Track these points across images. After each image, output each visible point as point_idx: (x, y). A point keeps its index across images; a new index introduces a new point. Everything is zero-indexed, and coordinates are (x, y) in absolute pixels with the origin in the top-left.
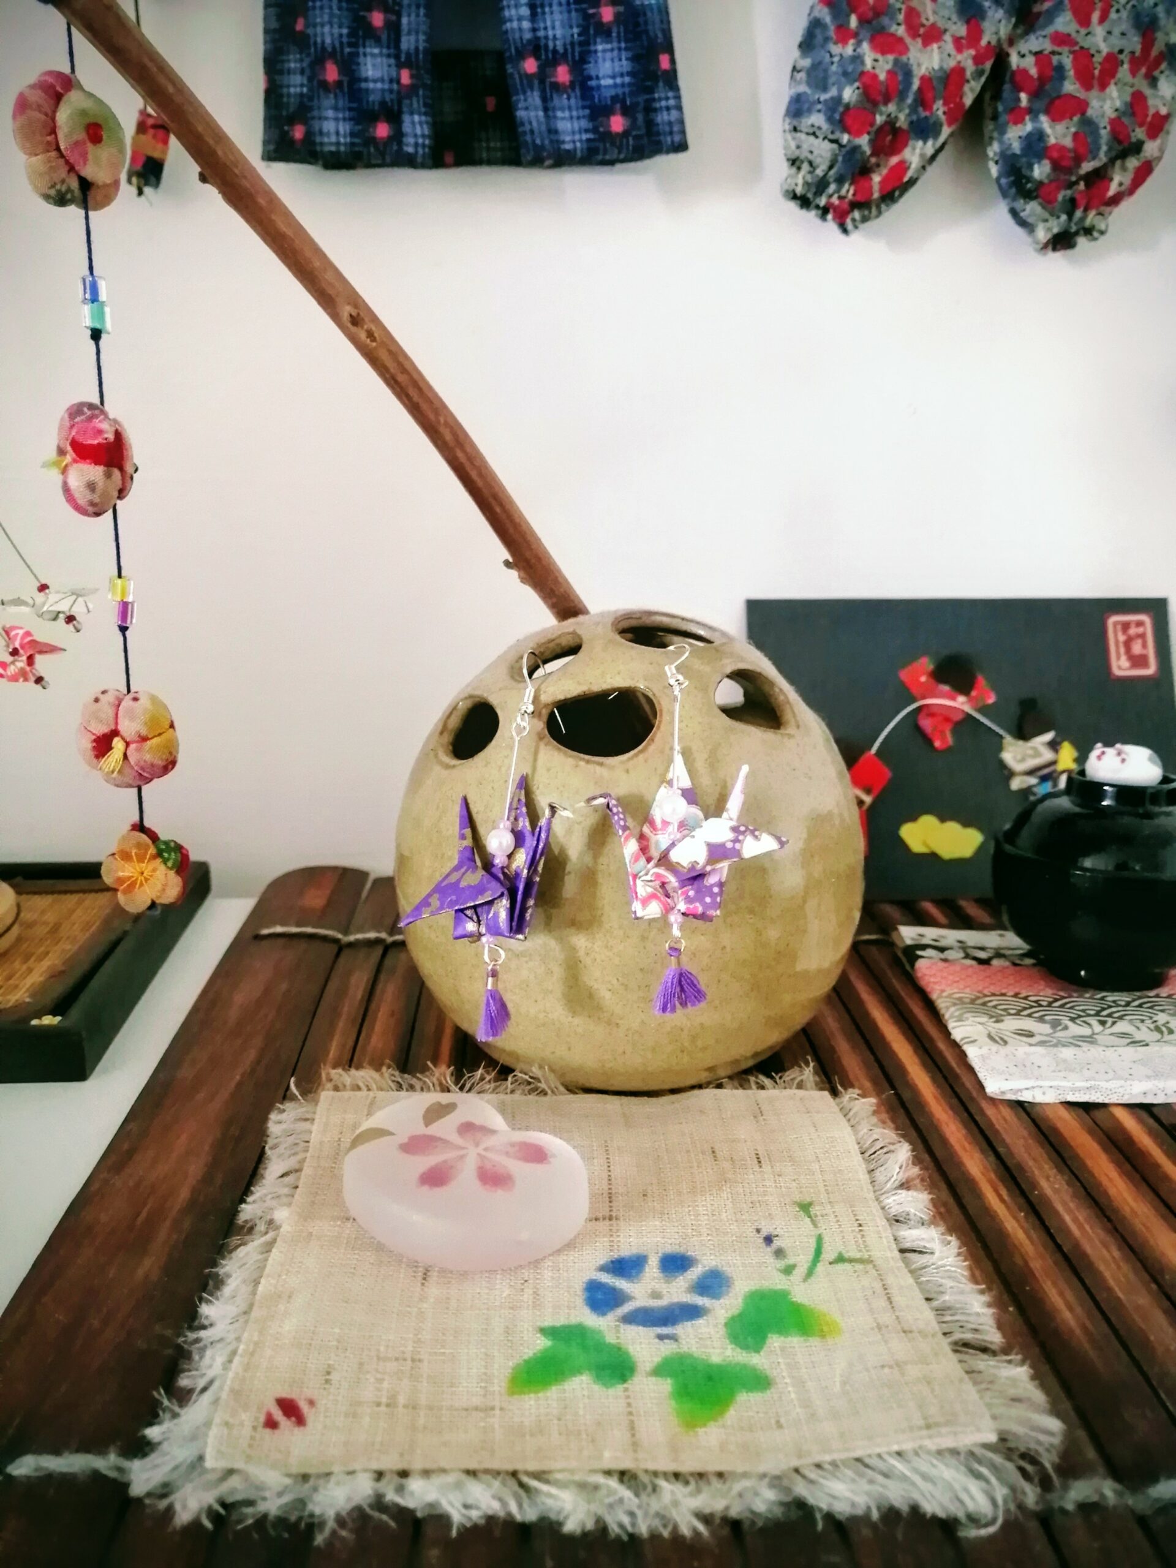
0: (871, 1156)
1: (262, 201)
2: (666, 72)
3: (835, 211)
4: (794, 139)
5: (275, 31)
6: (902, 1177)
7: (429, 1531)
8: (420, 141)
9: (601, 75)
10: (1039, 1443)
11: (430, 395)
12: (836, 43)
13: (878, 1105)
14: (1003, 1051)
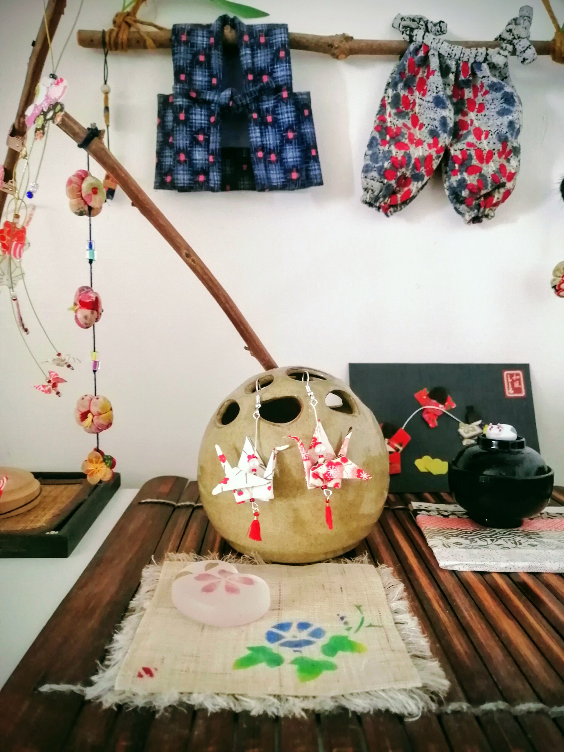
0: (388, 588)
1: (154, 213)
2: (314, 156)
3: (383, 208)
4: (365, 181)
5: (161, 142)
6: (399, 597)
7: (200, 714)
8: (216, 182)
9: (288, 157)
10: (440, 689)
11: (216, 283)
12: (381, 146)
13: (393, 570)
14: (448, 550)
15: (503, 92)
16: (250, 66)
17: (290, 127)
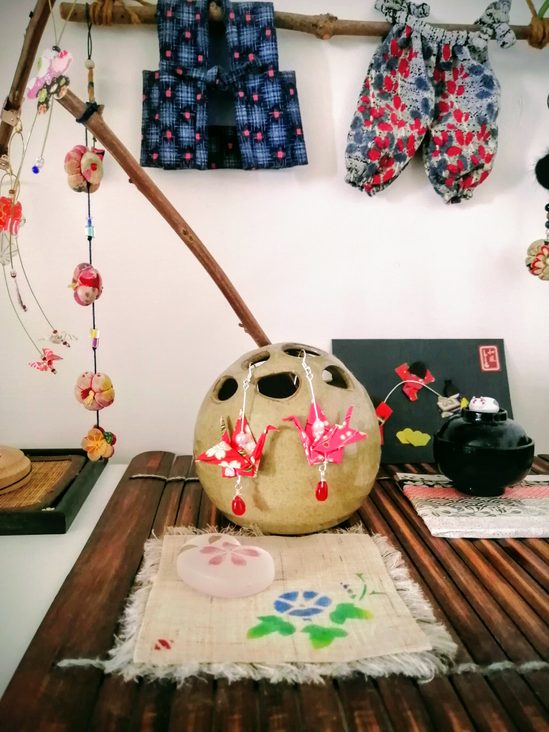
0: (385, 556)
1: (152, 190)
2: (299, 135)
3: (366, 188)
4: (349, 160)
5: (147, 119)
6: (398, 564)
7: (220, 684)
8: (203, 160)
9: (274, 137)
10: (449, 652)
11: (213, 261)
12: (365, 126)
13: (388, 539)
14: (438, 518)
15: (482, 75)
16: (236, 44)
17: (276, 107)
